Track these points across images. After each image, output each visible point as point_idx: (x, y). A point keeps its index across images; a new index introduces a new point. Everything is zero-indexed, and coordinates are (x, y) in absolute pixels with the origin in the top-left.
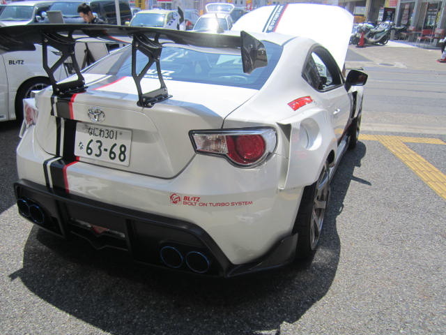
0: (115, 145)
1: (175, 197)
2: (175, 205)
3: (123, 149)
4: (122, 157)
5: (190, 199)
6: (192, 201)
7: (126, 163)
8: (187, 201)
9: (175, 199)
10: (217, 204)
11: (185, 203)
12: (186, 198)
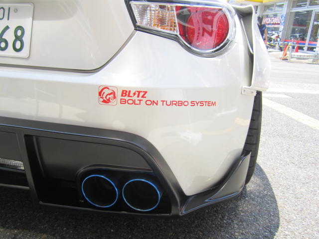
0: (7, 28)
1: (106, 91)
2: (105, 106)
3: (19, 33)
4: (18, 45)
5: (131, 94)
6: (135, 98)
7: (24, 53)
8: (127, 98)
9: (106, 96)
10: (172, 103)
11: (123, 102)
12: (125, 93)
